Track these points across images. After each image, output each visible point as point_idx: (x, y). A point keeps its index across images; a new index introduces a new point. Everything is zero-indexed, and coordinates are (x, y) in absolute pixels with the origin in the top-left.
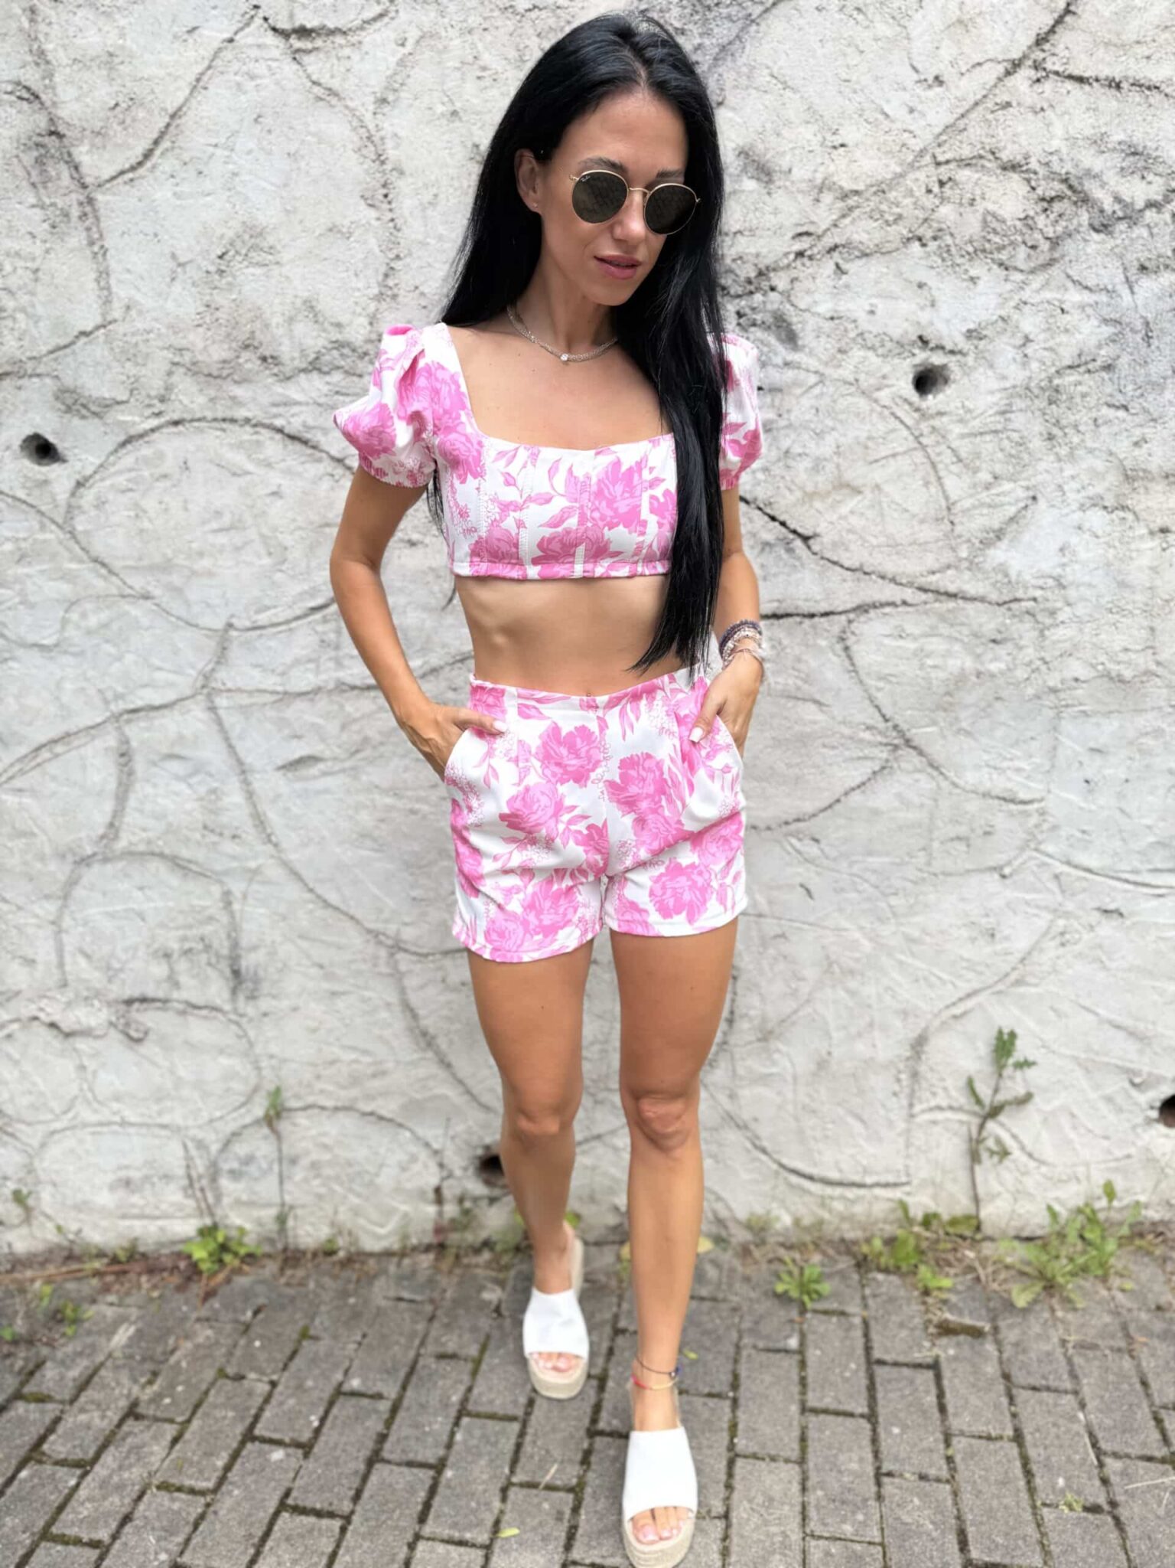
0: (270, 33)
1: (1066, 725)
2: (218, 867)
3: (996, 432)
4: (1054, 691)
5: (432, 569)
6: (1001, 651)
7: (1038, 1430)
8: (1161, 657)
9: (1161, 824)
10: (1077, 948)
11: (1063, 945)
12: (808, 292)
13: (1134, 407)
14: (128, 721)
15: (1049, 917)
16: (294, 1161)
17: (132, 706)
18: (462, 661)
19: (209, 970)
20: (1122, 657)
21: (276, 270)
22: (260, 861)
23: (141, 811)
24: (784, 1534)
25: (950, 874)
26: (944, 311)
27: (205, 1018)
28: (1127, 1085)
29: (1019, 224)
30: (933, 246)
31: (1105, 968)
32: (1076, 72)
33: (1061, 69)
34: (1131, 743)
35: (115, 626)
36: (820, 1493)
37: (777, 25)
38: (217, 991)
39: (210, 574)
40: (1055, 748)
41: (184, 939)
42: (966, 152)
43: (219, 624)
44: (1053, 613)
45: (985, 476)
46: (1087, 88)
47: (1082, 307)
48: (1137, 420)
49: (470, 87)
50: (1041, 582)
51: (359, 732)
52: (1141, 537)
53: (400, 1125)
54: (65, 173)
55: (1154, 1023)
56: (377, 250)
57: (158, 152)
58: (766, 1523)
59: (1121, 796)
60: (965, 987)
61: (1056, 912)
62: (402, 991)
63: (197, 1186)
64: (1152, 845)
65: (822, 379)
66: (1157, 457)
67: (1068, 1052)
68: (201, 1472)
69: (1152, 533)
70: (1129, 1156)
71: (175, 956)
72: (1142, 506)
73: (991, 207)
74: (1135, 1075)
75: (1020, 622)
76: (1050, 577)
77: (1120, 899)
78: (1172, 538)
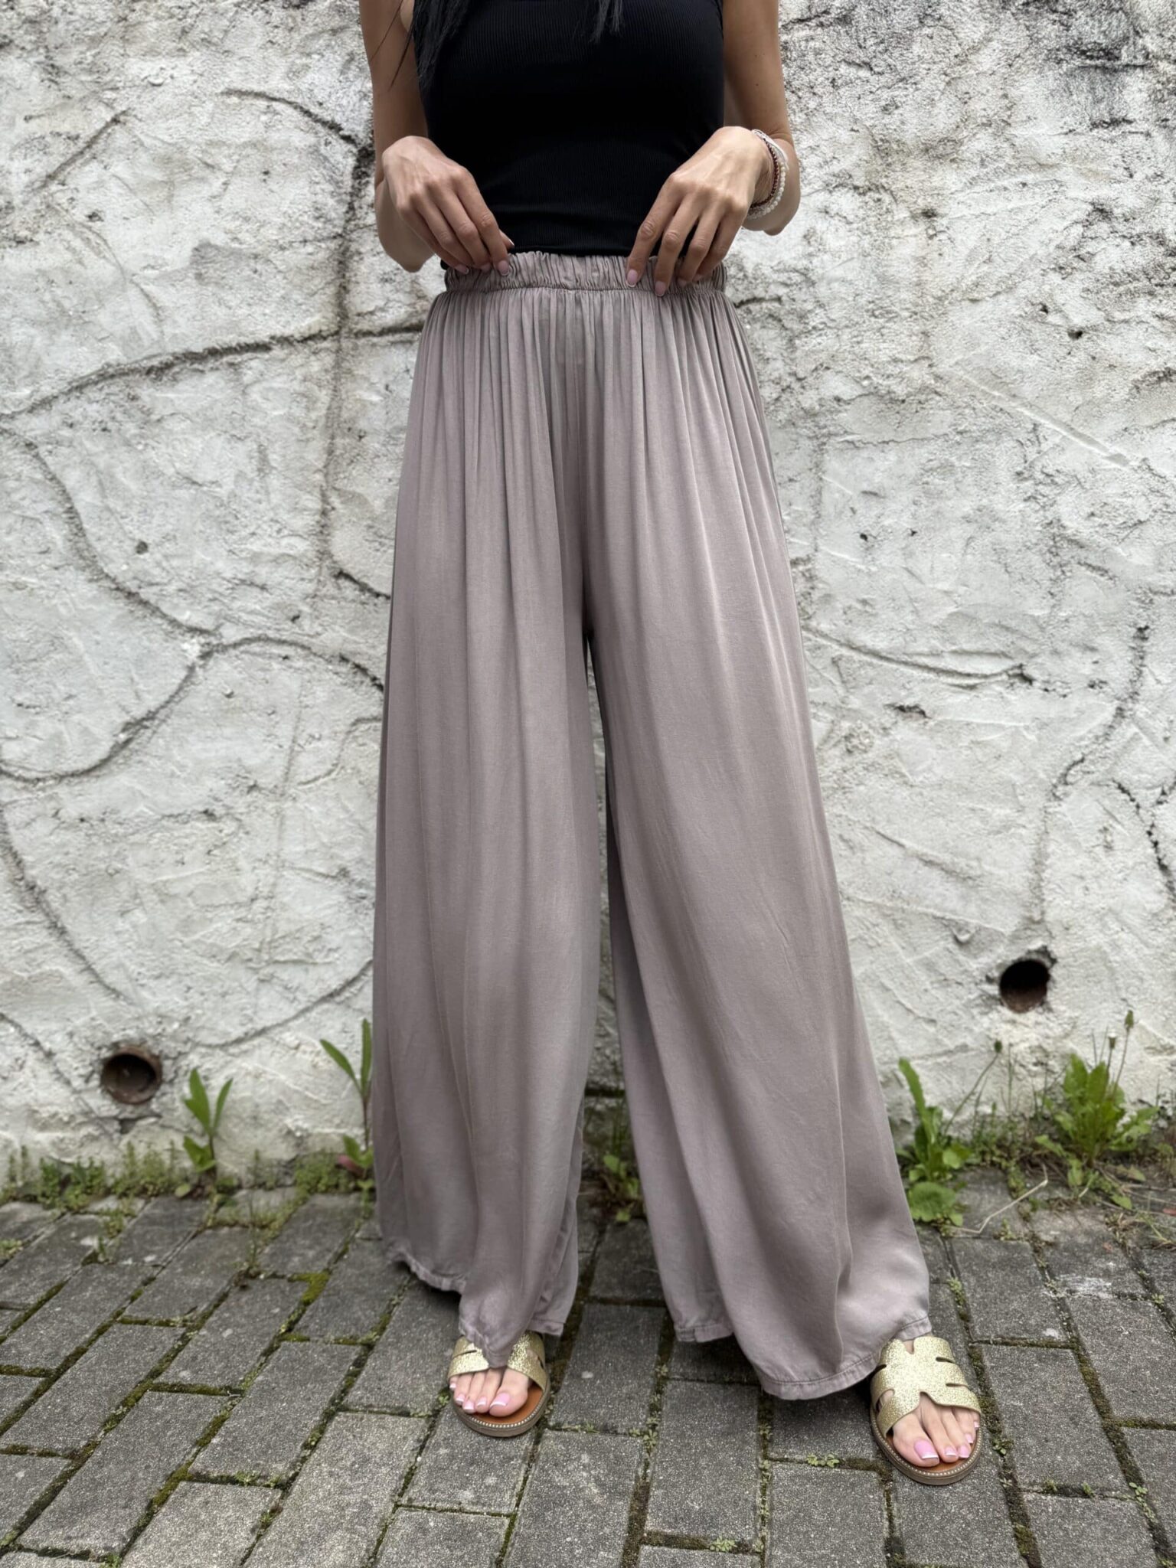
1: (833, 463)
4: (810, 414)
5: (43, 273)
8: (940, 370)
9: (962, 590)
10: (870, 755)
11: (849, 752)
13: (879, 65)
15: (830, 717)
18: (80, 388)
20: (891, 369)
28: (952, 946)
31: (906, 783)
34: (914, 482)
36: (443, 1451)
40: (819, 491)
44: (802, 317)
48: (883, 79)
50: (783, 277)
52: (902, 222)
55: (978, 859)
59: (907, 553)
61: (841, 710)
64: (952, 615)
66: (911, 125)
67: (868, 899)
69: (914, 217)
70: (964, 1048)
72: (901, 185)
74: (960, 930)
75: (764, 327)
76: (795, 271)
77: (919, 689)
78: (940, 223)
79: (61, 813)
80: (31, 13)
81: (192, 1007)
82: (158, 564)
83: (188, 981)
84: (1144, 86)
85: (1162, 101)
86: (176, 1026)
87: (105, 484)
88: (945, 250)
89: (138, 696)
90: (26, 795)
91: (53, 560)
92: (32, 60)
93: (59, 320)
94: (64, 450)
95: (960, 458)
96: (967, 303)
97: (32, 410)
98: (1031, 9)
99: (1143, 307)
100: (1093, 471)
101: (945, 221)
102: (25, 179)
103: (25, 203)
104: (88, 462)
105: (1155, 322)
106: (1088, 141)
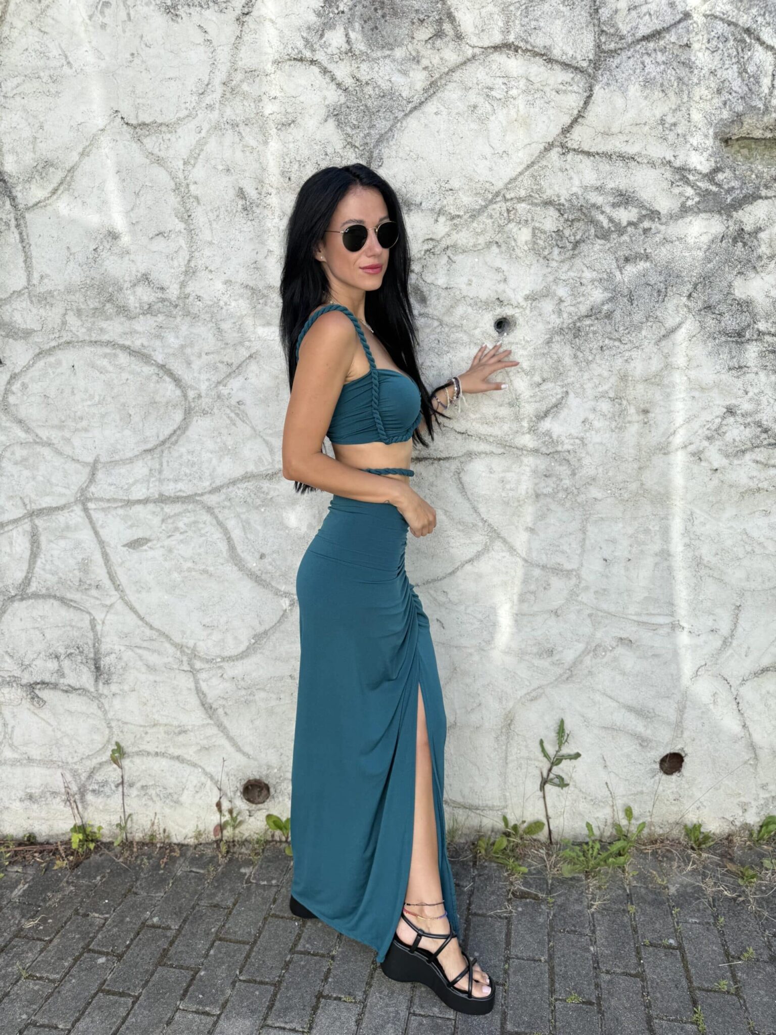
0: (125, 126)
1: (591, 527)
2: (88, 605)
3: (544, 354)
4: (581, 505)
5: (216, 429)
6: (550, 481)
7: (563, 956)
8: (646, 486)
9: (652, 586)
10: (605, 660)
11: (595, 658)
12: (432, 273)
13: (625, 339)
14: (38, 516)
15: (586, 641)
16: (131, 785)
17: (39, 507)
18: (234, 482)
19: (82, 666)
21: (126, 258)
22: (113, 599)
23: (44, 570)
24: (397, 1013)
25: (525, 615)
26: (512, 283)
27: (80, 695)
28: (638, 748)
29: (554, 234)
30: (504, 248)
31: (621, 673)
32: (586, 149)
33: (577, 147)
34: (631, 537)
35: (31, 461)
37: (412, 123)
38: (86, 678)
39: (86, 430)
40: (584, 539)
41: (67, 647)
42: (523, 193)
43: (90, 459)
44: (579, 460)
45: (537, 379)
46: (592, 158)
47: (593, 281)
48: (626, 346)
49: (239, 155)
50: (572, 441)
51: (173, 523)
52: (632, 415)
53: (195, 765)
54: (8, 202)
55: (653, 709)
56: (184, 246)
57: (59, 192)
58: (387, 1005)
59: (627, 569)
60: (535, 684)
61: (591, 638)
62: (197, 682)
63: (72, 799)
64: (646, 598)
65: (441, 325)
66: (638, 368)
68: (54, 969)
69: (638, 413)
70: (642, 793)
71: (62, 658)
72: (632, 397)
73: (537, 225)
74: (643, 741)
75: (560, 465)
76: (577, 438)
77: (629, 631)
78: (651, 415)
79: (225, 676)
80: (211, 303)
81: (283, 763)
82: (271, 564)
83: (281, 751)
84: (756, 349)
85: (765, 357)
86: (276, 770)
87: (246, 526)
88: (653, 430)
89: (260, 623)
90: (207, 666)
91: (221, 561)
92: (210, 325)
93: (224, 451)
94: (226, 511)
95: (653, 527)
96: (660, 455)
97: (210, 492)
98: (702, 312)
99: (748, 456)
100: (719, 535)
101: (653, 415)
102: (207, 383)
103: (207, 395)
104: (238, 516)
105: (754, 465)
106: (727, 377)
